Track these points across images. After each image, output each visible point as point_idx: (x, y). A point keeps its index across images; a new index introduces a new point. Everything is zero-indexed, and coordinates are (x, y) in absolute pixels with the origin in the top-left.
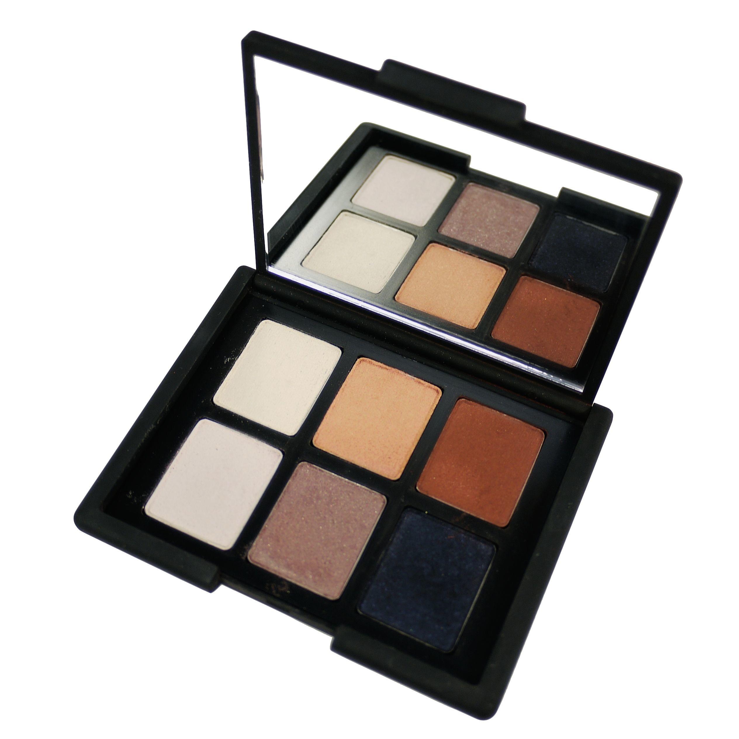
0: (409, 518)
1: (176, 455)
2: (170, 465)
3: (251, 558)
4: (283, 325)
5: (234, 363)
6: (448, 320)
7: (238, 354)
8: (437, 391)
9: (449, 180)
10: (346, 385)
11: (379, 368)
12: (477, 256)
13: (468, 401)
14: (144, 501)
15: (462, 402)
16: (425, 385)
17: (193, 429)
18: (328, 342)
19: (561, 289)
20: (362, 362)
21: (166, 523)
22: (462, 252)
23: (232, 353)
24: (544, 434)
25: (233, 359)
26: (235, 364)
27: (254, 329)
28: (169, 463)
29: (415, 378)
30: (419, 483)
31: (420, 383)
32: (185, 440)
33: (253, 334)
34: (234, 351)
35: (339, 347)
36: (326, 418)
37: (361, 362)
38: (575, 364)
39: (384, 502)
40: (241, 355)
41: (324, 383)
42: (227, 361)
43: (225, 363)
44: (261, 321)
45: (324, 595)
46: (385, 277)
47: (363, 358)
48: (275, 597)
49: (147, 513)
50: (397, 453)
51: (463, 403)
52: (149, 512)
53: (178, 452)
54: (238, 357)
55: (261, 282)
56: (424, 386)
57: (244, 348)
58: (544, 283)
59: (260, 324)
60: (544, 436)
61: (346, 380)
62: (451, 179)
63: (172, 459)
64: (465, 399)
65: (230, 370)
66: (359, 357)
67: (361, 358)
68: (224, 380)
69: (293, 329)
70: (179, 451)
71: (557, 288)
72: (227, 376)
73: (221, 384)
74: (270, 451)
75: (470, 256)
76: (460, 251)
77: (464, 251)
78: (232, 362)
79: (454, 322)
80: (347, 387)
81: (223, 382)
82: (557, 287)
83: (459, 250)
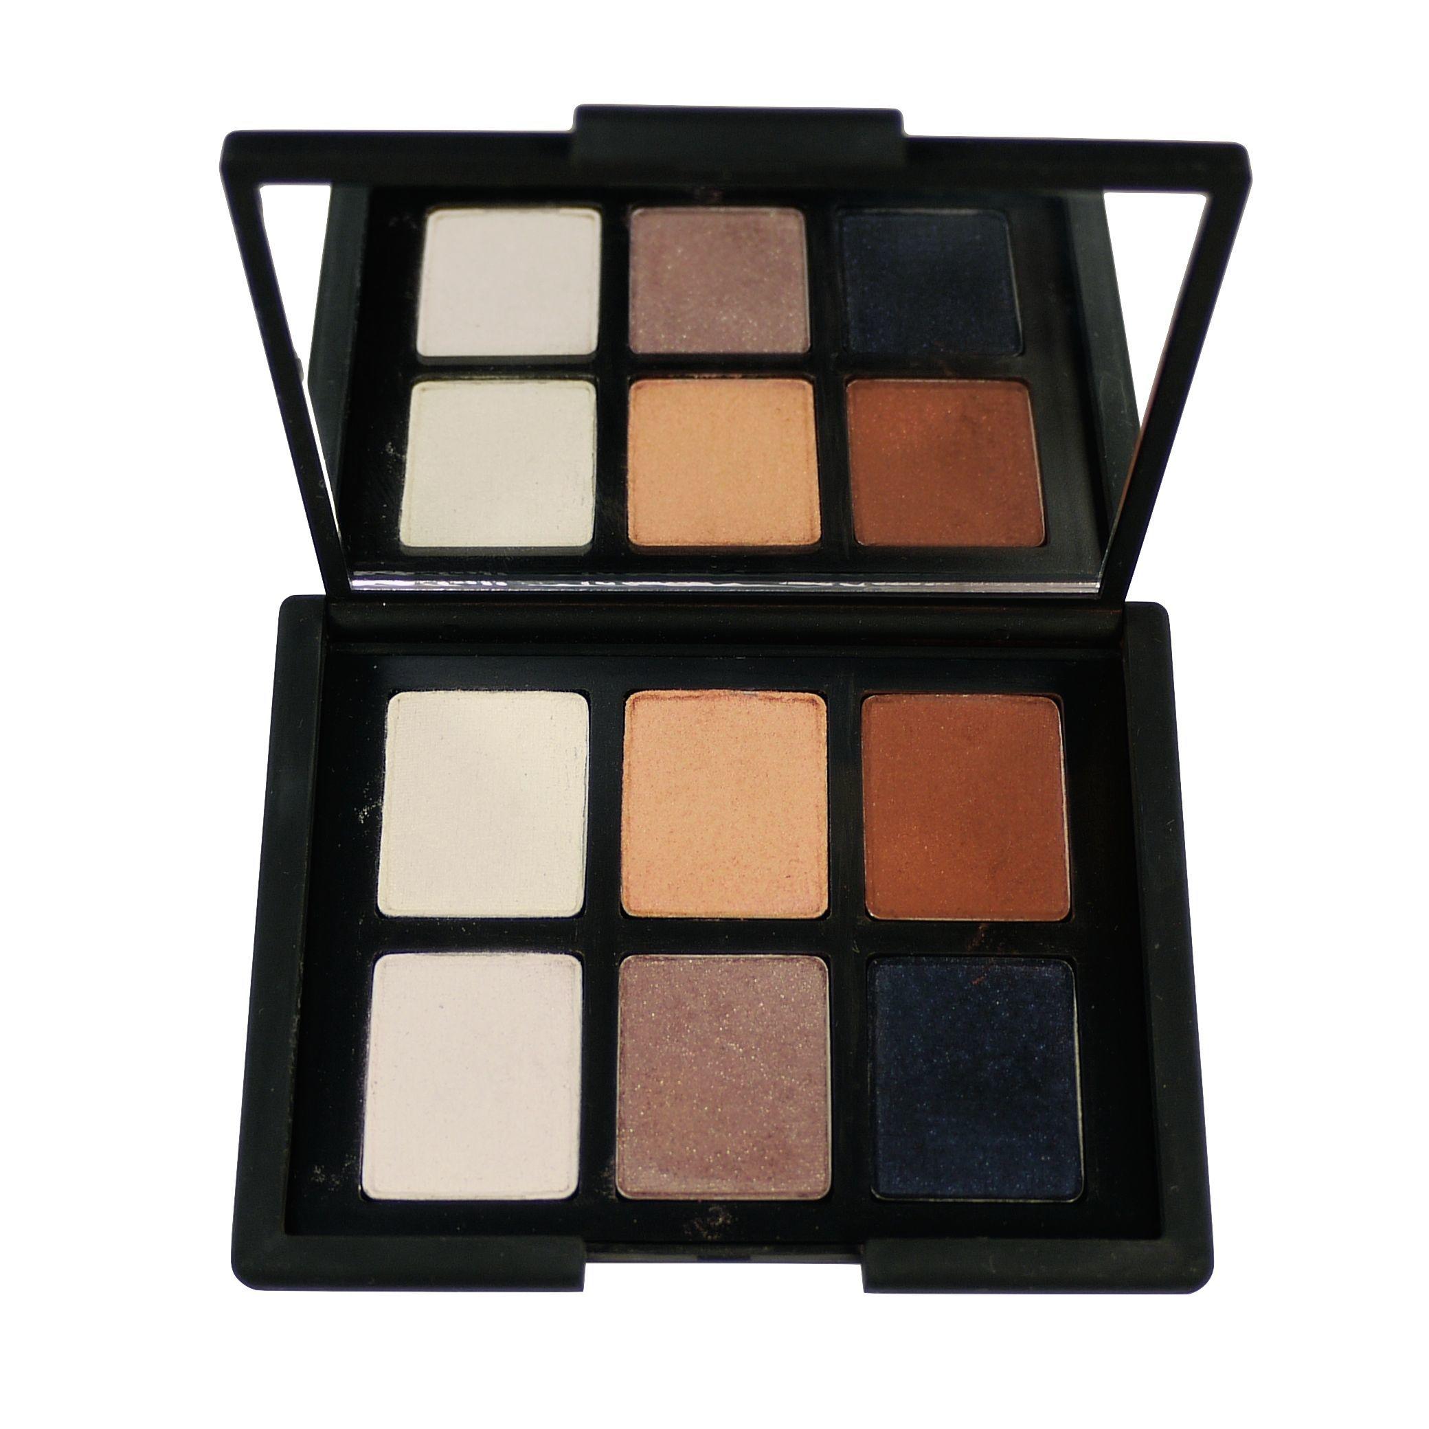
0: (884, 978)
1: (367, 1055)
2: (367, 1079)
3: (626, 1191)
4: (438, 692)
5: (381, 814)
6: (759, 544)
7: (377, 791)
8: (813, 701)
9: (588, 221)
10: (629, 765)
11: (677, 701)
12: (740, 376)
13: (882, 697)
14: (354, 1175)
15: (871, 704)
16: (783, 700)
17: (372, 987)
18: (549, 690)
19: (936, 381)
20: (636, 703)
21: (422, 1198)
22: (705, 378)
23: (364, 794)
24: (1055, 705)
25: (374, 806)
26: (383, 815)
27: (384, 725)
28: (363, 1076)
29: (757, 693)
30: (869, 903)
31: (771, 699)
32: (369, 1015)
33: (386, 737)
34: (368, 789)
35: (574, 691)
36: (626, 849)
37: (634, 703)
38: (1044, 535)
39: (821, 969)
40: (386, 790)
41: (583, 779)
42: (366, 816)
43: (362, 822)
44: (388, 702)
45: (800, 1196)
46: (583, 499)
47: (635, 694)
48: (713, 1243)
49: (373, 1194)
50: (798, 861)
51: (873, 705)
52: (375, 1191)
53: (368, 1046)
54: (382, 799)
55: (348, 618)
56: (782, 702)
57: (384, 774)
58: (898, 381)
59: (389, 708)
60: (1056, 707)
61: (624, 755)
62: (592, 218)
63: (364, 1065)
64: (874, 696)
65: (381, 832)
66: (627, 697)
67: (632, 697)
68: (379, 859)
69: (462, 692)
70: (369, 1043)
71: (927, 383)
72: (381, 848)
73: (378, 869)
74: (550, 965)
75: (724, 381)
76: (699, 378)
77: (707, 376)
78: (376, 815)
79: (771, 543)
80: (634, 768)
81: (379, 863)
82: (926, 381)
83: (696, 376)
